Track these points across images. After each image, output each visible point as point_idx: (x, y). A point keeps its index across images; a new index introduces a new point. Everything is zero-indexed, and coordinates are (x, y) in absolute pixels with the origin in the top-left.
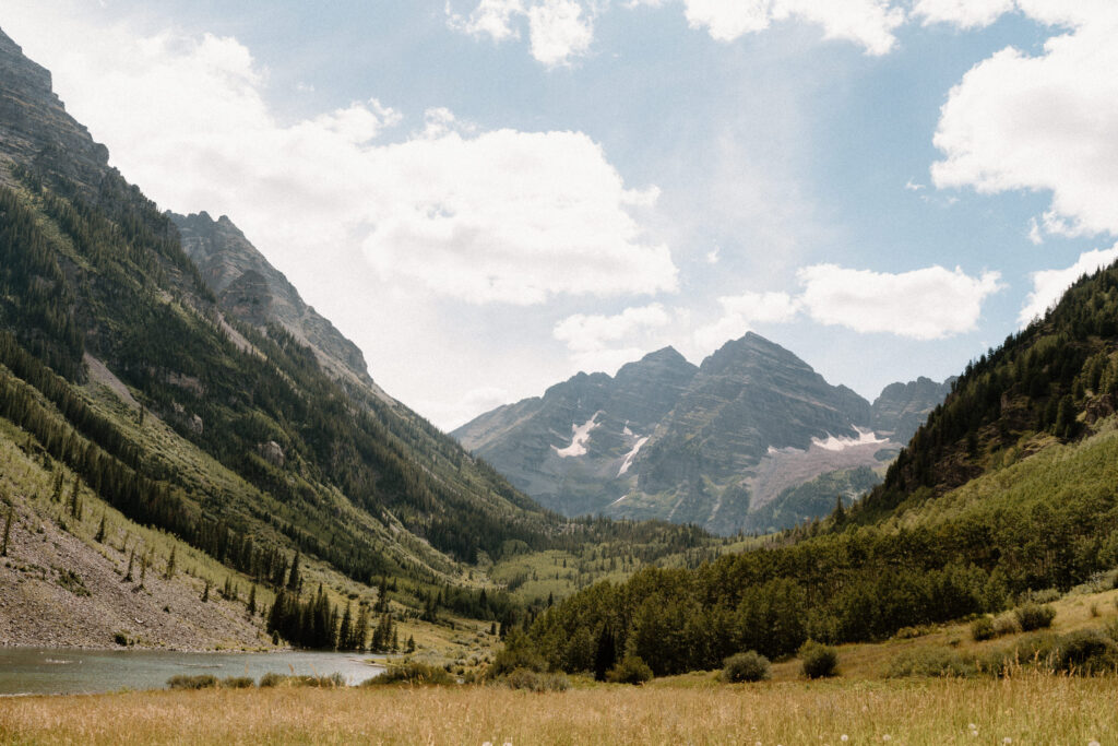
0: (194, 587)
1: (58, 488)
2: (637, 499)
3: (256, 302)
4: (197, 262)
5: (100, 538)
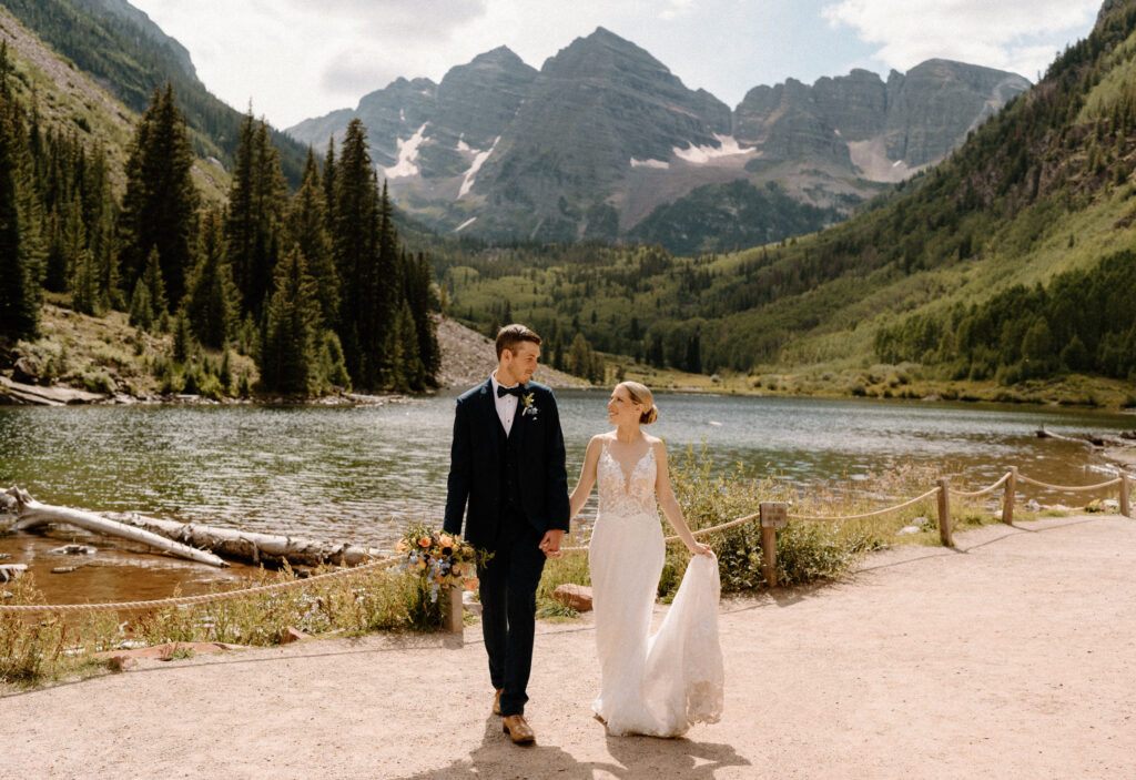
2: (491, 221)
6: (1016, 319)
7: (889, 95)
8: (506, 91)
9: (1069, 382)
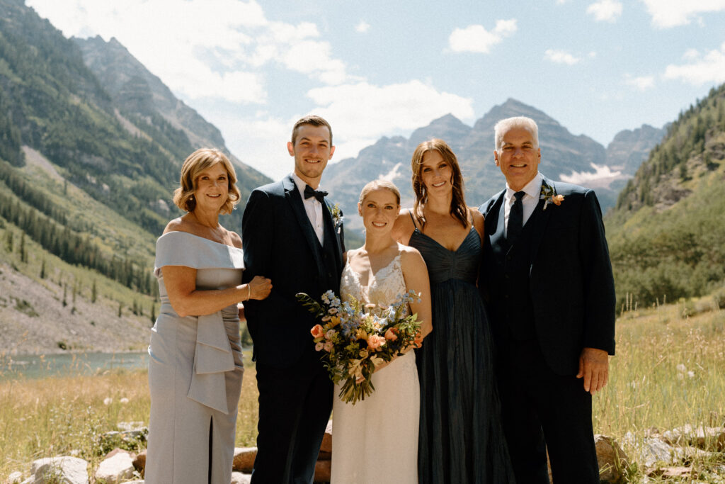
0: (112, 306)
1: (10, 241)
3: (141, 99)
4: (97, 72)
5: (43, 275)
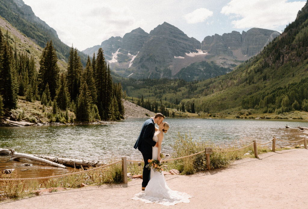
2: (137, 74)
6: (280, 97)
7: (243, 38)
8: (140, 39)
9: (294, 113)
